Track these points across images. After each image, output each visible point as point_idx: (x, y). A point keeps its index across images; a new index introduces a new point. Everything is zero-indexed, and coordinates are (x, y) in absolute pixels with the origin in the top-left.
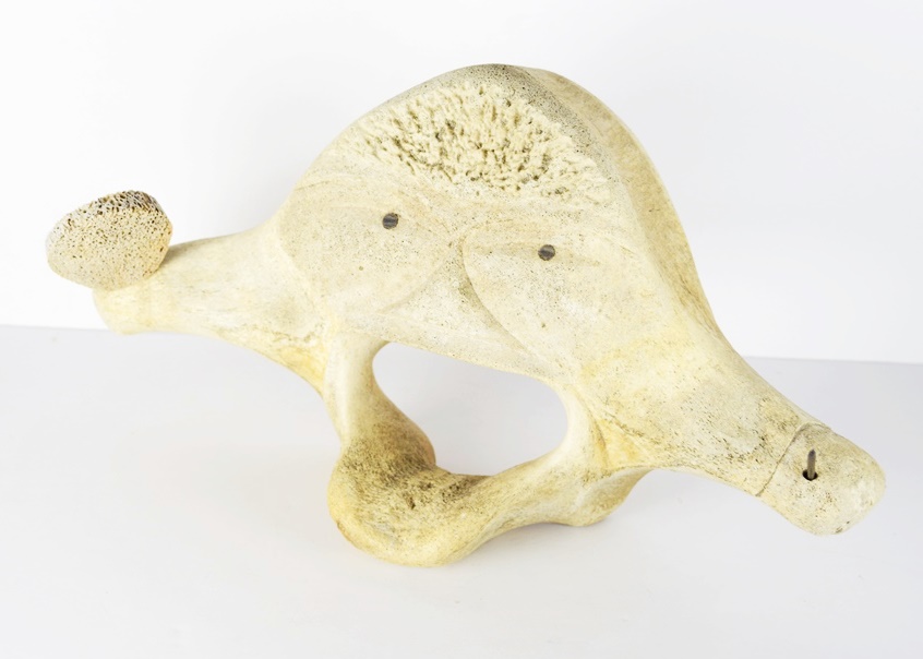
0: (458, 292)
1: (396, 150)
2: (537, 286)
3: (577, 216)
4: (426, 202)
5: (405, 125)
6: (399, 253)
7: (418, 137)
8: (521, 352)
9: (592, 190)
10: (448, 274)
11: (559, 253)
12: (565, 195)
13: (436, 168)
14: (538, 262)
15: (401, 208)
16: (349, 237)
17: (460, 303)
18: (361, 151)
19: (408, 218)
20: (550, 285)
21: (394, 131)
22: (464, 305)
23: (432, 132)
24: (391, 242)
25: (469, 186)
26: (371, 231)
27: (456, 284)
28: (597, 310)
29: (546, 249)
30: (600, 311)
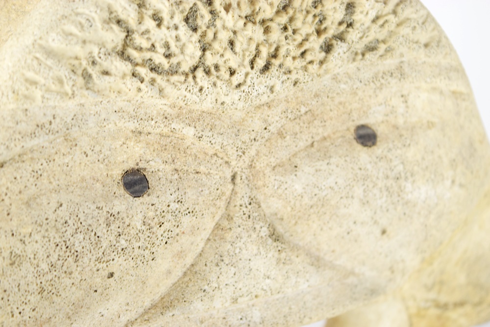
0: (270, 241)
1: (127, 67)
2: (371, 185)
3: (400, 72)
4: (189, 132)
5: (132, 23)
6: (166, 226)
7: (160, 35)
8: (351, 280)
9: (418, 30)
10: (250, 223)
11: (381, 130)
12: (382, 47)
13: (200, 73)
14: (363, 154)
15: (149, 157)
16: (81, 236)
17: (276, 254)
18: (68, 88)
19: (162, 167)
20: (387, 177)
21: (116, 36)
22: (283, 255)
23: (178, 19)
24: (151, 214)
25: (259, 84)
26: (115, 212)
27: (265, 232)
28: (448, 183)
29: (362, 132)
30: (453, 182)
